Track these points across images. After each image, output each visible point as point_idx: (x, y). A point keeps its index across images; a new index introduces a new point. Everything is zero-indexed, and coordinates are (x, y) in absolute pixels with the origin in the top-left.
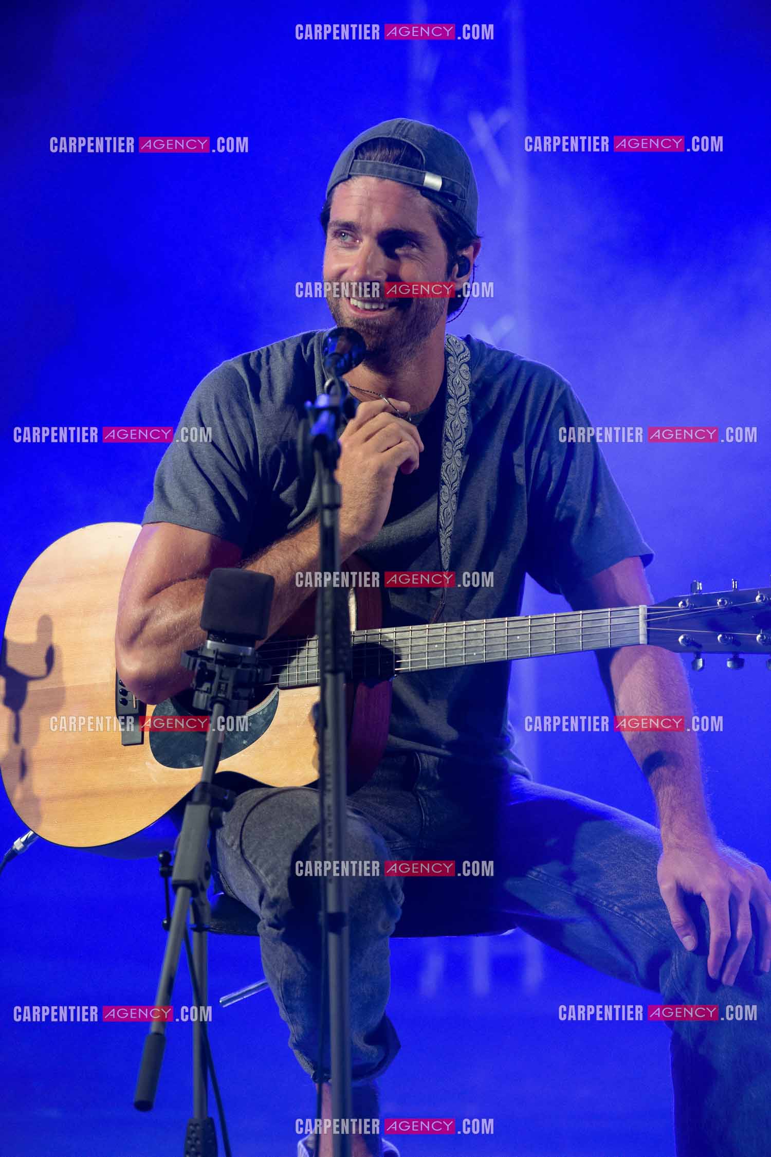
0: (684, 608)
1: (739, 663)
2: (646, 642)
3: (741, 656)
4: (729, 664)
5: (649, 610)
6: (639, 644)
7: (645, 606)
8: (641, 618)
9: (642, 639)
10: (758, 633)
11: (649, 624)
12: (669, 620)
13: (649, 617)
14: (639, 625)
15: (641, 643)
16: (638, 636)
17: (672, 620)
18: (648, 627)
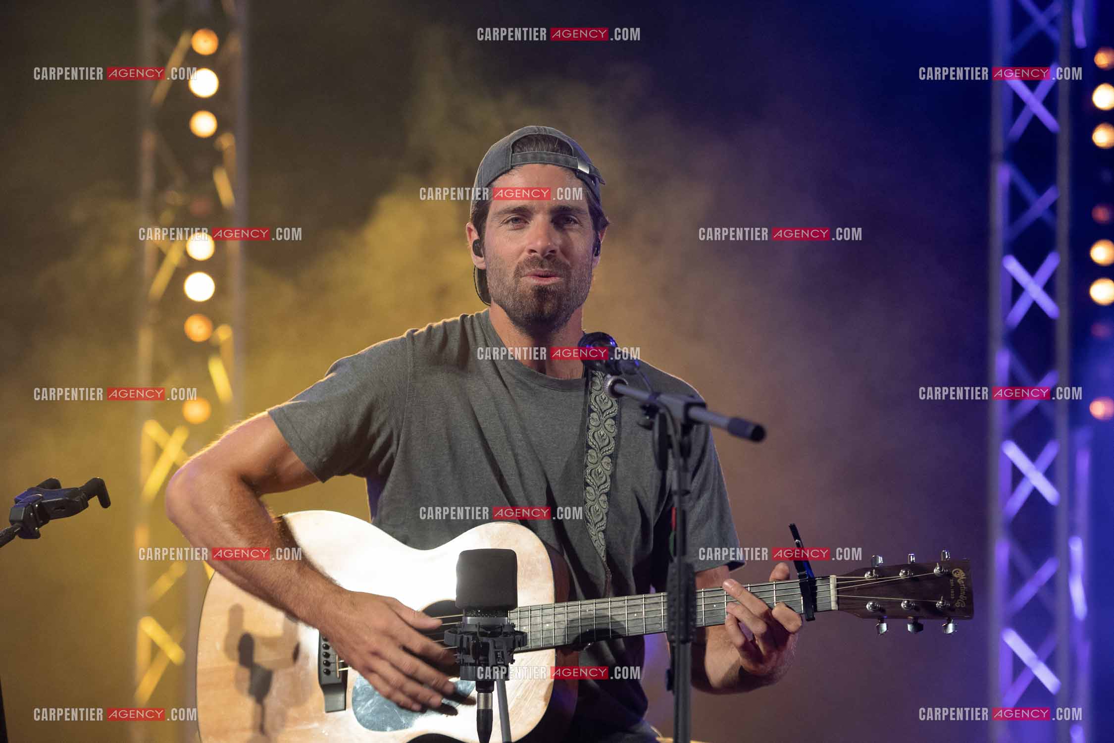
0: (870, 578)
1: (918, 627)
2: (837, 608)
3: (920, 621)
4: (909, 628)
5: (838, 580)
6: (831, 610)
7: (834, 576)
8: (832, 586)
9: (834, 606)
10: (939, 600)
11: (838, 592)
12: (856, 588)
13: (838, 586)
14: (830, 593)
15: (833, 609)
16: (830, 602)
17: (859, 588)
18: (838, 594)
